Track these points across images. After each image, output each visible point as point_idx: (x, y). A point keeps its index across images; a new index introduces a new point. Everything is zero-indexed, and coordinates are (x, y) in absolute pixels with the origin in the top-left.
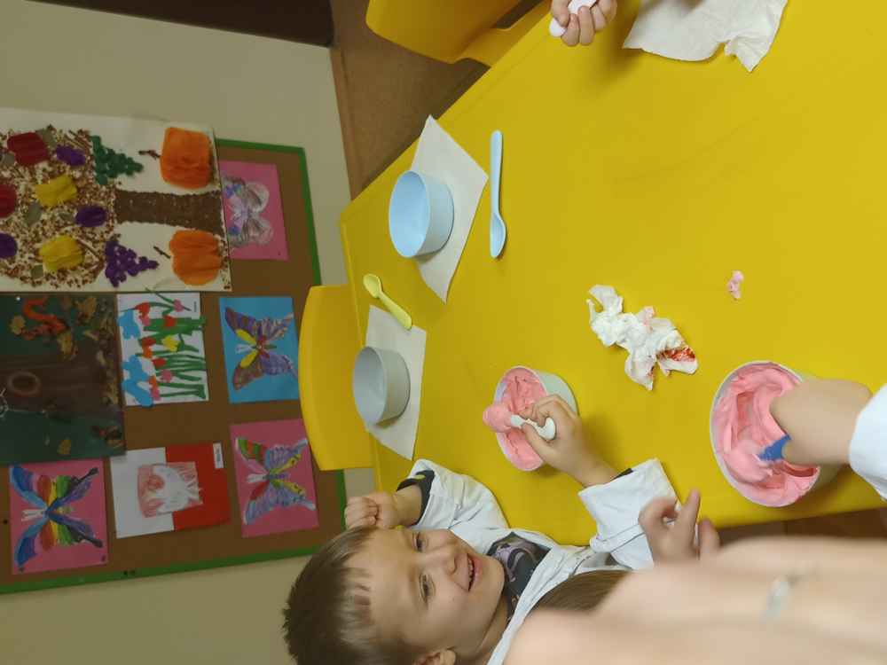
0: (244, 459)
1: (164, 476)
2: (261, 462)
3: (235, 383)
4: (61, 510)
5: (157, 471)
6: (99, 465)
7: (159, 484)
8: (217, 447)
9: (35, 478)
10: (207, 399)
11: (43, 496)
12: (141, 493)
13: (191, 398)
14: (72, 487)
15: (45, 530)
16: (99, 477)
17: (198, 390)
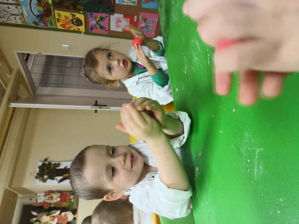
0: (141, 21)
1: (122, 20)
2: (145, 22)
3: (144, 3)
4: (99, 23)
5: (121, 19)
6: (108, 15)
7: (121, 21)
8: (136, 17)
9: (94, 15)
10: (136, 5)
11: (96, 19)
12: (117, 23)
13: (132, 4)
14: (102, 19)
15: (96, 26)
16: (108, 18)
17: (134, 2)
